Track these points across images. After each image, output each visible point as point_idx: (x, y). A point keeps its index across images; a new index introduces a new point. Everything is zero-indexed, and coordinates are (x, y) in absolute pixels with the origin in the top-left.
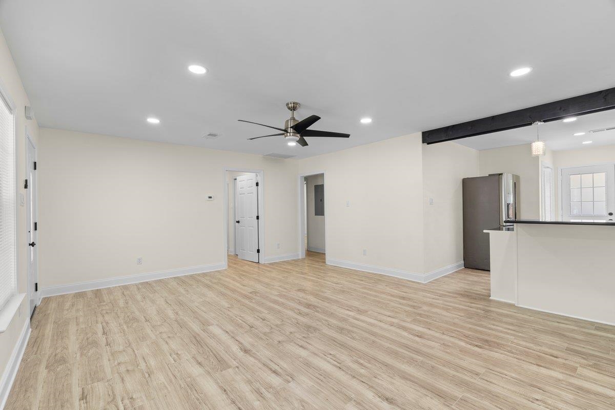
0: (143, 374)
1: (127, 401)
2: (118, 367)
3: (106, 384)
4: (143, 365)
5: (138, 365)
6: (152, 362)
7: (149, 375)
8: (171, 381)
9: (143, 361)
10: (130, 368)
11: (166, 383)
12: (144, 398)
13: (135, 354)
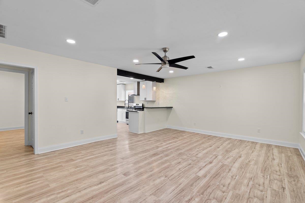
0: (254, 180)
1: (266, 177)
2: (263, 190)
3: (272, 187)
4: (251, 183)
5: (253, 184)
6: (246, 181)
7: (251, 178)
8: (246, 172)
9: (249, 185)
10: (257, 186)
11: (248, 173)
12: (259, 174)
13: (250, 190)
